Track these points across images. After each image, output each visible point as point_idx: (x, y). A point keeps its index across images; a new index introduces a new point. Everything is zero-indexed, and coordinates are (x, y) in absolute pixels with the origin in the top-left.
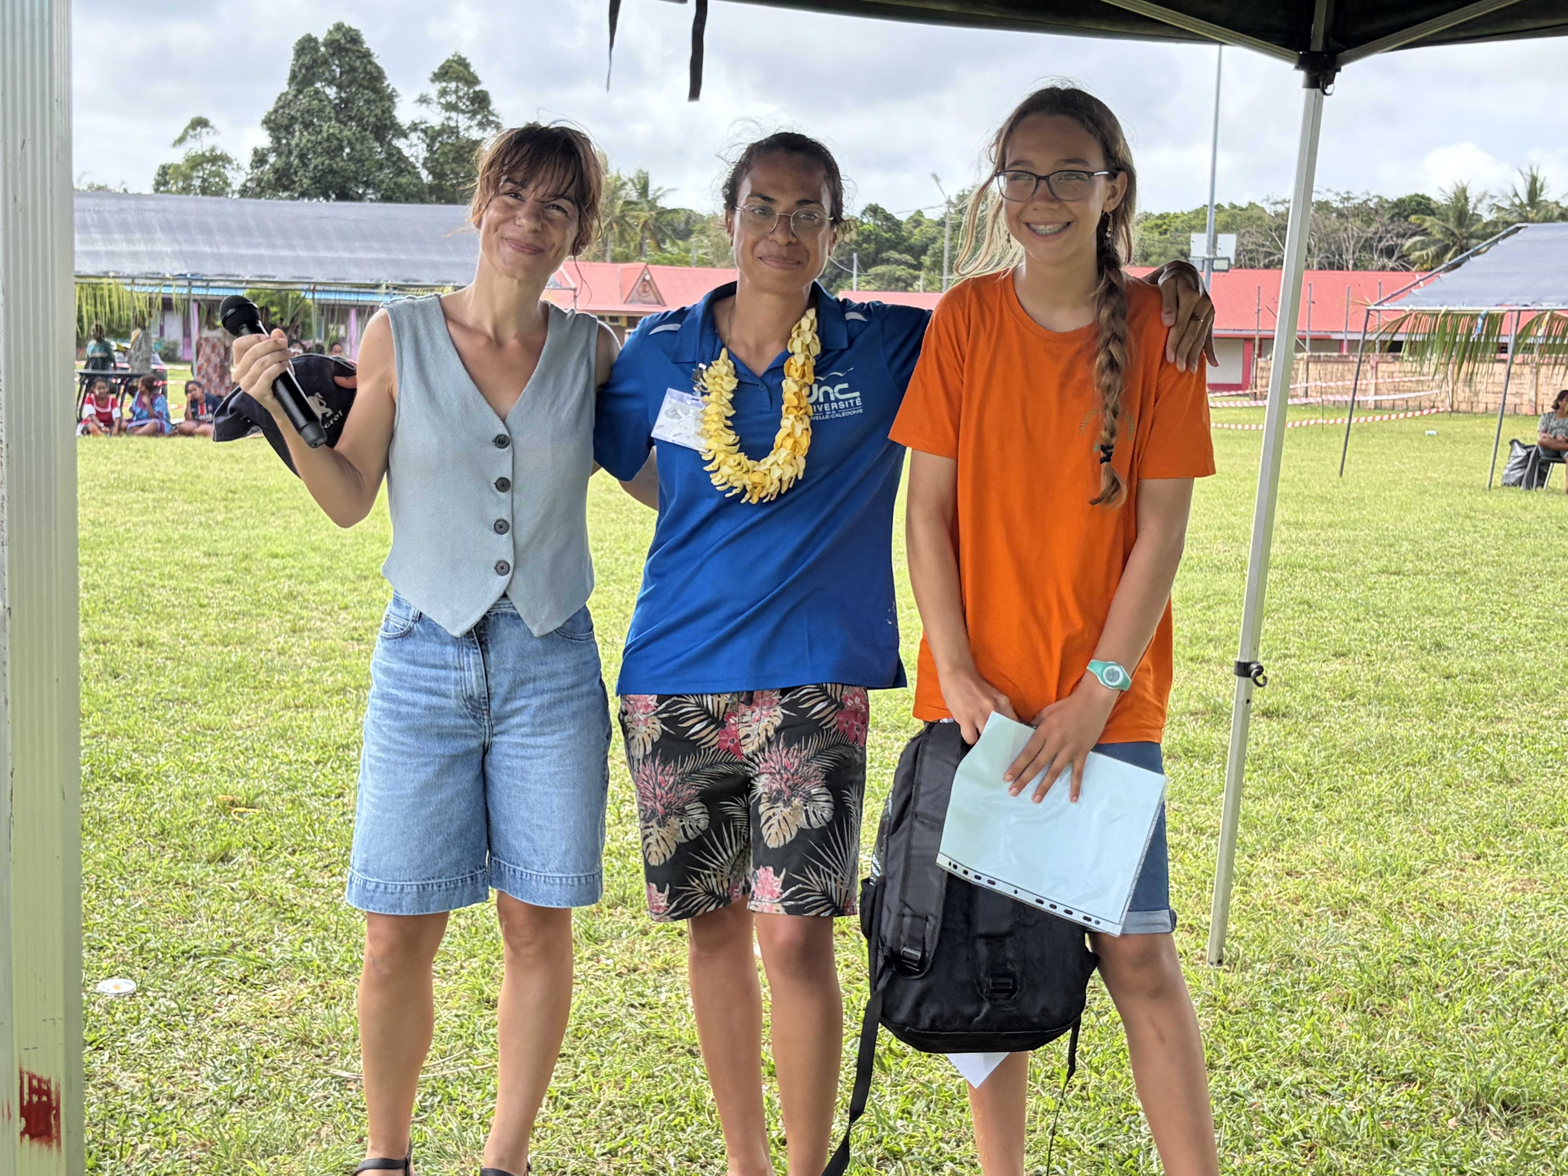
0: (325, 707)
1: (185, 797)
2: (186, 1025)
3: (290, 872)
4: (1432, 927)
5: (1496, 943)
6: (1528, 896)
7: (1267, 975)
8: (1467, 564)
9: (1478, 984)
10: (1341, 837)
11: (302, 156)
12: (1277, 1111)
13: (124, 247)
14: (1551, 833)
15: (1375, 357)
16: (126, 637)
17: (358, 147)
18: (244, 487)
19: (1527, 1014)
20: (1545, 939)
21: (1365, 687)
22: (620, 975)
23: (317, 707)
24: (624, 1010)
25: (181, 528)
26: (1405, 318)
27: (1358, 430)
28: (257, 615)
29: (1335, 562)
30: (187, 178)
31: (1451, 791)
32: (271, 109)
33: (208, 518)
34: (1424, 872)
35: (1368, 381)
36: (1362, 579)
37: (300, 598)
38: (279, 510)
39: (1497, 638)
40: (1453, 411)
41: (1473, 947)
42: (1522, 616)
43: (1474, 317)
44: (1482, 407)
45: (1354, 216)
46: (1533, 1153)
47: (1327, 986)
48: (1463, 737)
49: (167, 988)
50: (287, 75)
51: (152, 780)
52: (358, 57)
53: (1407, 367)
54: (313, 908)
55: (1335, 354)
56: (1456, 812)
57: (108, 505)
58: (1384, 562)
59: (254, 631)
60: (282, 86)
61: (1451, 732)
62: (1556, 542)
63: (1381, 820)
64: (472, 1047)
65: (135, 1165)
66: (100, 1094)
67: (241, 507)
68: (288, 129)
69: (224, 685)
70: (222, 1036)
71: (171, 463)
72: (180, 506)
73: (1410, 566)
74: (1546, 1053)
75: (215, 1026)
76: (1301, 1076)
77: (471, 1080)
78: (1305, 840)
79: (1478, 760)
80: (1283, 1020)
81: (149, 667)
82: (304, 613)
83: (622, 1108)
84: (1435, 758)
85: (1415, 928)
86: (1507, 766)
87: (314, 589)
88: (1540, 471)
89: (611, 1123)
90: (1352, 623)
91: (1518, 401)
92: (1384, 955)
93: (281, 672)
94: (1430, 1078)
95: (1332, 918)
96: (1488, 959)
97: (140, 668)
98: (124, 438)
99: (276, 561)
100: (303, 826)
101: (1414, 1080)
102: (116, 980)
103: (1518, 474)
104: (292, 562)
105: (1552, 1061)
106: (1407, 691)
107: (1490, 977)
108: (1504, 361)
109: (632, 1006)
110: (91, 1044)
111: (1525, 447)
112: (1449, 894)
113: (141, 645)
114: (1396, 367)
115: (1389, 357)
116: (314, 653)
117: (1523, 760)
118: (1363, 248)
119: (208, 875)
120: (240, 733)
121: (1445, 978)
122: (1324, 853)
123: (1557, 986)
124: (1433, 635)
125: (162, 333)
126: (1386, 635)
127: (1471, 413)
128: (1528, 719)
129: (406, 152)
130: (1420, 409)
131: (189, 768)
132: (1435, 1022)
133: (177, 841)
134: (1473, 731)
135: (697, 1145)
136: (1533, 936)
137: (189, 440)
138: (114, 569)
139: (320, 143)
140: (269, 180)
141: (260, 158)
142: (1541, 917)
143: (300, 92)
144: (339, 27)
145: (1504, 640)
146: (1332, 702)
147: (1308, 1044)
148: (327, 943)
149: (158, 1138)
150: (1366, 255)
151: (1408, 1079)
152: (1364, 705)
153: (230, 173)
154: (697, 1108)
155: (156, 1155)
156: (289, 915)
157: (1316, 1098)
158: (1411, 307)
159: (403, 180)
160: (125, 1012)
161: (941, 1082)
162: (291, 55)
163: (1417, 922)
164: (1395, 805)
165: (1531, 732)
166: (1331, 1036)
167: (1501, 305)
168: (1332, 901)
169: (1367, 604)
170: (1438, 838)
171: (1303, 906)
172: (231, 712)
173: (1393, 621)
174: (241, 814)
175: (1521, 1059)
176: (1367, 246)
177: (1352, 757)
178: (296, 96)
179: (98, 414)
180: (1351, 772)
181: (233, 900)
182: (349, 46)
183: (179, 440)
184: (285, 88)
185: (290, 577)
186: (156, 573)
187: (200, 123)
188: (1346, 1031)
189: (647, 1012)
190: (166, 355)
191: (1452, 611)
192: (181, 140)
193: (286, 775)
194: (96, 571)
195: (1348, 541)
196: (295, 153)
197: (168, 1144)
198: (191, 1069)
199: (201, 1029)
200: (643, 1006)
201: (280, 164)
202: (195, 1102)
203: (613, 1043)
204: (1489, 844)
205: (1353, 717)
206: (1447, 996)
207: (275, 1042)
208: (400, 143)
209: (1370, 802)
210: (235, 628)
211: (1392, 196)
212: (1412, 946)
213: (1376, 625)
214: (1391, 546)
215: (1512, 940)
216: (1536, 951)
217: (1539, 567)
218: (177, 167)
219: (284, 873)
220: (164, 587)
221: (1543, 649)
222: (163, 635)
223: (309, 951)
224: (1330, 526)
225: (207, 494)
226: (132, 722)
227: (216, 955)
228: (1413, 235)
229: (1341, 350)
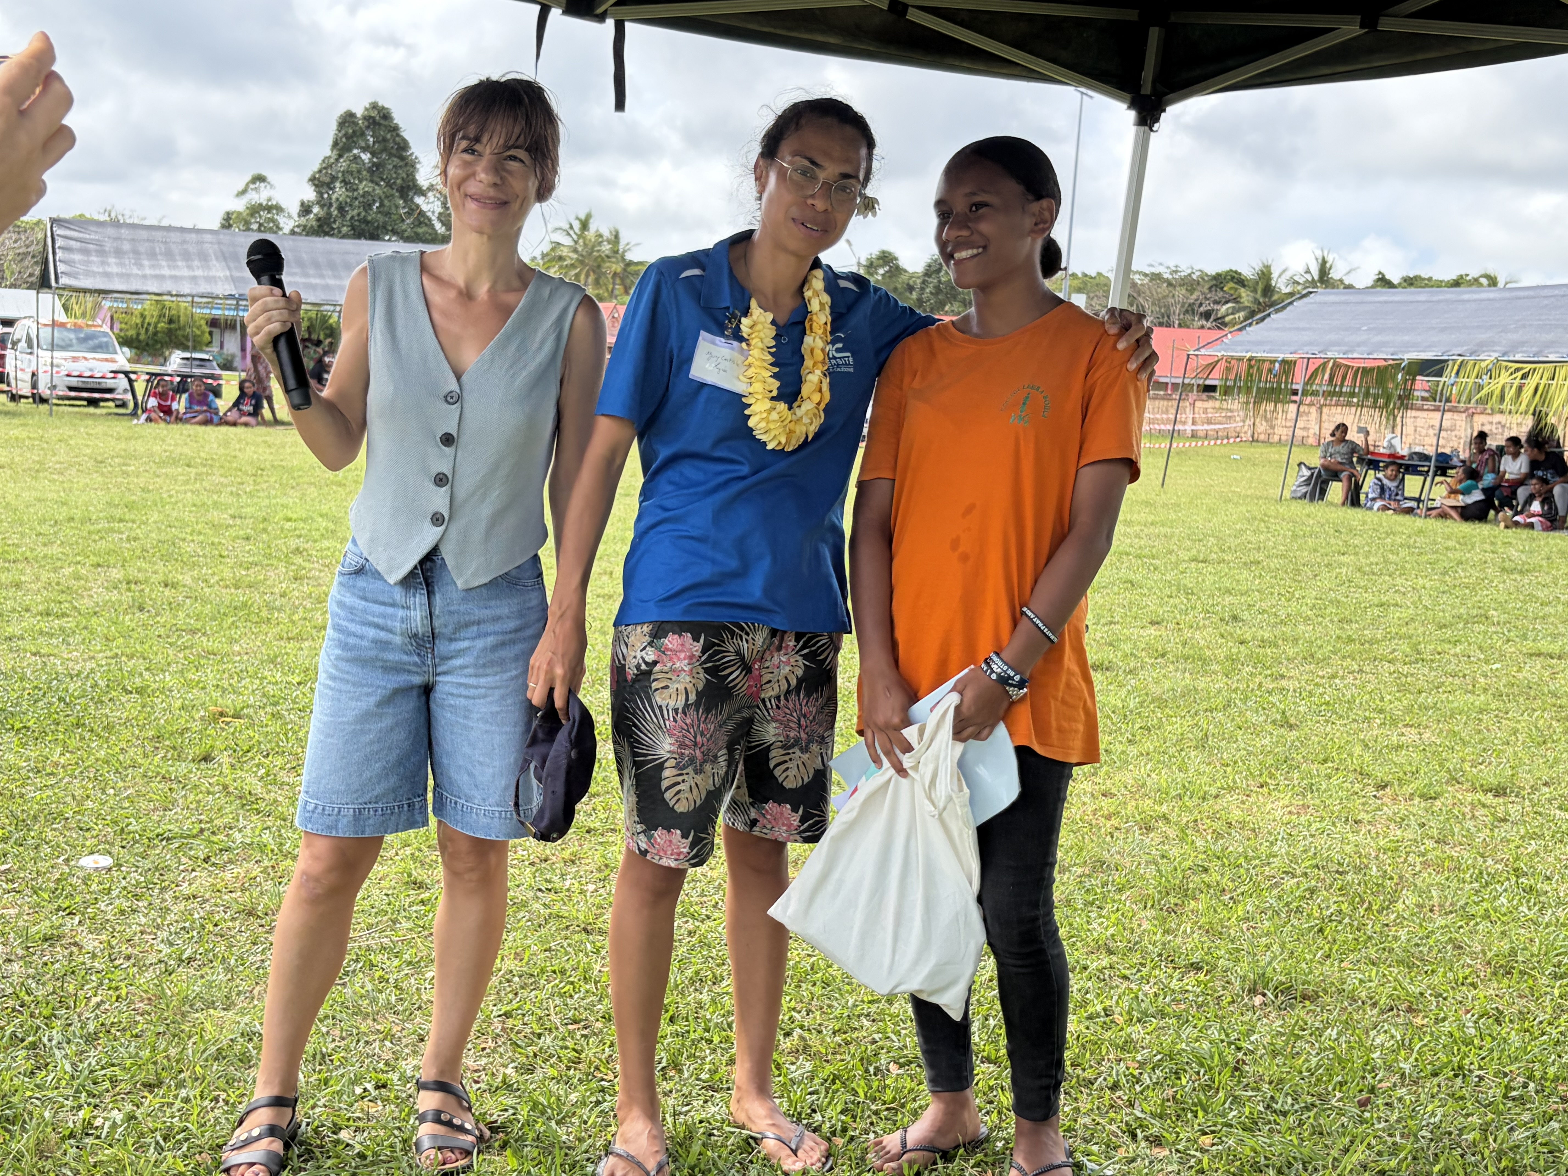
0: (313, 640)
1: (183, 708)
2: (151, 896)
3: (262, 771)
4: (1221, 842)
5: (1274, 856)
6: (1302, 819)
7: (1081, 876)
8: (1260, 557)
9: (1257, 889)
10: (1148, 767)
11: (341, 208)
12: (1083, 992)
13: (185, 272)
14: (1322, 768)
15: (1193, 396)
16: (154, 578)
17: (386, 202)
18: (273, 466)
19: (1299, 915)
20: (1315, 854)
21: (1174, 647)
22: (532, 864)
23: (307, 639)
24: (531, 894)
25: (215, 497)
26: (1217, 362)
27: (1178, 453)
28: (267, 565)
29: (1154, 551)
30: (247, 223)
31: (1241, 732)
32: (316, 170)
33: (238, 489)
34: (1216, 797)
35: (1187, 415)
36: (1177, 564)
37: (305, 553)
38: (298, 484)
39: (1282, 614)
40: (1253, 441)
41: (1254, 858)
42: (1303, 597)
43: (1273, 362)
44: (1276, 438)
45: (1180, 286)
46: (1301, 1033)
47: (1132, 887)
48: (1253, 690)
49: (140, 864)
50: (330, 142)
51: (158, 693)
52: (390, 131)
53: (1217, 404)
54: (275, 801)
55: (1162, 393)
56: (1245, 749)
57: (158, 476)
58: (1194, 552)
59: (262, 577)
60: (325, 150)
61: (1242, 686)
62: (1333, 541)
63: (1183, 754)
64: (395, 921)
65: (87, 1015)
66: (66, 952)
67: (266, 482)
68: (329, 186)
69: (230, 620)
70: (182, 906)
71: (215, 446)
72: (217, 479)
73: (1215, 556)
74: (1314, 948)
75: (176, 898)
76: (1105, 963)
77: (392, 949)
78: (1119, 768)
79: (1264, 709)
80: (1093, 915)
81: (170, 604)
82: (307, 565)
83: (520, 977)
84: (1229, 706)
85: (1207, 841)
86: (1288, 714)
87: (318, 545)
88: (1321, 489)
89: (509, 989)
90: (1166, 599)
91: (1305, 434)
92: (1180, 863)
93: (279, 610)
94: (1215, 967)
95: (1138, 832)
96: (1267, 869)
97: (163, 604)
98: (180, 426)
99: (290, 524)
100: (278, 734)
101: (1202, 968)
102: (96, 856)
103: (1304, 489)
104: (302, 525)
105: (1319, 955)
106: (1208, 653)
107: (1268, 884)
108: (1295, 402)
109: (540, 890)
110: (65, 910)
111: (1310, 469)
112: (1236, 814)
113: (166, 585)
114: (1210, 404)
115: (1204, 396)
116: (310, 596)
117: (1301, 709)
118: (1187, 311)
119: (190, 772)
120: (238, 658)
121: (1230, 884)
122: (1134, 779)
123: (1325, 893)
124: (1231, 610)
125: (222, 347)
126: (1194, 608)
127: (1267, 442)
128: (1306, 677)
129: (424, 207)
130: (1228, 438)
131: (189, 685)
132: (1221, 920)
133: (167, 743)
134: (1260, 685)
135: (582, 1010)
136: (1305, 851)
137: (232, 429)
138: (154, 526)
139: (356, 198)
140: (312, 227)
141: (305, 209)
142: (1312, 836)
143: (340, 156)
144: (374, 106)
145: (1289, 615)
146: (1147, 660)
147: (1113, 935)
148: (283, 831)
149: (110, 992)
150: (1188, 317)
151: (1196, 967)
152: (1173, 662)
153: (282, 220)
154: (585, 978)
155: (107, 1006)
156: (255, 806)
157: (1117, 981)
158: (1223, 353)
159: (420, 230)
160: (100, 883)
161: (798, 959)
162: (334, 126)
163: (1209, 837)
164: (1194, 742)
165: (1308, 688)
166: (1132, 929)
167: (1295, 353)
168: (1138, 818)
169: (1179, 585)
170: (1229, 769)
171: (1114, 822)
172: (232, 641)
173: (1199, 598)
174: (228, 723)
175: (1292, 953)
176: (1190, 310)
177: (1161, 702)
178: (337, 160)
179: (160, 407)
180: (1159, 715)
181: (209, 793)
182: (382, 122)
183: (224, 429)
184: (328, 153)
185: (299, 536)
186: (189, 530)
187: (260, 179)
188: (1146, 925)
189: (552, 896)
190: (225, 365)
191: (1247, 592)
192: (243, 192)
193: (272, 693)
194: (139, 527)
195: (1166, 536)
196: (335, 206)
197: (118, 997)
198: (150, 934)
199: (164, 900)
200: (550, 890)
201: (322, 214)
202: (148, 962)
203: (519, 921)
204: (1271, 776)
205: (1163, 671)
206: (1231, 898)
207: (226, 913)
208: (419, 200)
209: (1175, 738)
210: (247, 575)
211: (1212, 270)
212: (1204, 856)
213: (1185, 601)
214: (1200, 541)
215: (1288, 854)
216: (1308, 864)
217: (1318, 560)
218: (239, 213)
219: (256, 772)
220: (193, 541)
221: (1321, 623)
222: (187, 579)
223: (266, 837)
224: (1152, 524)
225: (240, 470)
226: (146, 647)
227: (185, 838)
228: (1227, 302)
229: (1166, 390)
